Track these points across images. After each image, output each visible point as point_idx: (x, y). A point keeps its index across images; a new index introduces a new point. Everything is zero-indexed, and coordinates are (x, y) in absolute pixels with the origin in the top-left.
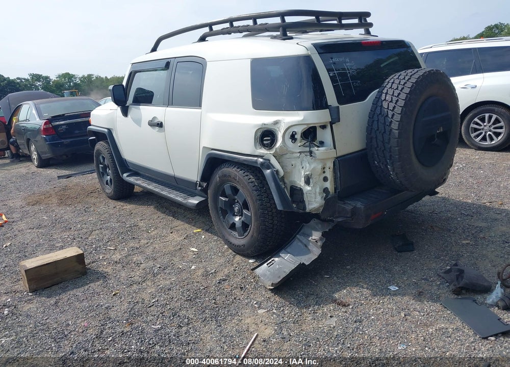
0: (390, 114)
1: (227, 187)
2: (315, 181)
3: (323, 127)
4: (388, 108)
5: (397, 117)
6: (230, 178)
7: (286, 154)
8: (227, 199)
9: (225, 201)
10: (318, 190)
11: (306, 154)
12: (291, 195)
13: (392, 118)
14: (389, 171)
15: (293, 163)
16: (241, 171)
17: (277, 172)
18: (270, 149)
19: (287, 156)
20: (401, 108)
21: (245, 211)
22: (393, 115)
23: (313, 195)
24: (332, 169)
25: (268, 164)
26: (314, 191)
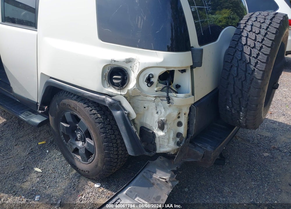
0: (253, 61)
1: (67, 115)
2: (169, 126)
3: (183, 71)
4: (250, 55)
5: (261, 66)
6: (69, 107)
7: (138, 96)
8: (68, 126)
9: (66, 127)
10: (172, 135)
11: (161, 98)
12: (141, 135)
13: (255, 66)
14: (240, 117)
15: (146, 105)
16: (88, 108)
17: (129, 114)
18: (121, 89)
19: (140, 98)
20: (266, 57)
21: (88, 140)
22: (257, 63)
23: (166, 140)
24: (187, 115)
25: (118, 106)
26: (167, 136)
